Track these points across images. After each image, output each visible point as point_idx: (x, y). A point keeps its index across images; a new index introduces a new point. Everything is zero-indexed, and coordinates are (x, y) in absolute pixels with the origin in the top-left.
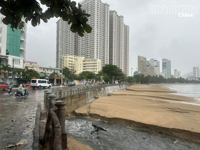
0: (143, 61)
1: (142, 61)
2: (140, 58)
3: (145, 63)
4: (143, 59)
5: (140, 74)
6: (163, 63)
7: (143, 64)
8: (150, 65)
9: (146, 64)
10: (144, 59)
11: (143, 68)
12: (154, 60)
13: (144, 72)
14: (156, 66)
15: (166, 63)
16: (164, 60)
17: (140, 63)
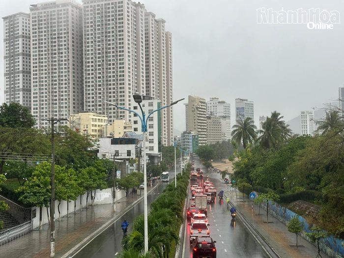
0: (201, 107)
1: (197, 108)
2: (193, 101)
3: (203, 112)
4: (200, 104)
5: (195, 136)
6: (237, 109)
7: (200, 114)
8: (211, 115)
9: (205, 115)
10: (201, 102)
11: (200, 123)
12: (219, 102)
13: (202, 132)
14: (224, 117)
15: (243, 108)
16: (239, 100)
17: (193, 111)
